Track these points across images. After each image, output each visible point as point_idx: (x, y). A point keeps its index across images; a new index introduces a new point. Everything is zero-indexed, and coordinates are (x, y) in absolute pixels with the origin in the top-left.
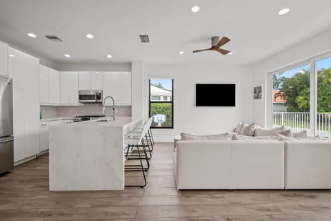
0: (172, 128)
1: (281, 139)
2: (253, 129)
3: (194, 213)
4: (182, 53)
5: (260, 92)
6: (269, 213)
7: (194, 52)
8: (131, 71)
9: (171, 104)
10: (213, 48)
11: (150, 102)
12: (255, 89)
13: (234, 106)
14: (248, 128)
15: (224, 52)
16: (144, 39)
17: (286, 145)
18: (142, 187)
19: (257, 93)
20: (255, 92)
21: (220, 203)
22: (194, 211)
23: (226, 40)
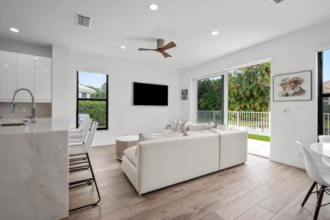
0: (107, 128)
1: (215, 132)
2: (186, 125)
3: (166, 214)
4: (123, 47)
5: (187, 94)
6: (218, 192)
7: (140, 49)
8: (51, 57)
9: (105, 102)
10: (159, 50)
11: (78, 99)
12: (183, 91)
13: (167, 105)
14: (183, 125)
15: (166, 55)
16: (83, 20)
17: (220, 136)
18: (95, 205)
19: (184, 95)
20: (183, 94)
21: (181, 196)
22: (165, 212)
23: (172, 45)
